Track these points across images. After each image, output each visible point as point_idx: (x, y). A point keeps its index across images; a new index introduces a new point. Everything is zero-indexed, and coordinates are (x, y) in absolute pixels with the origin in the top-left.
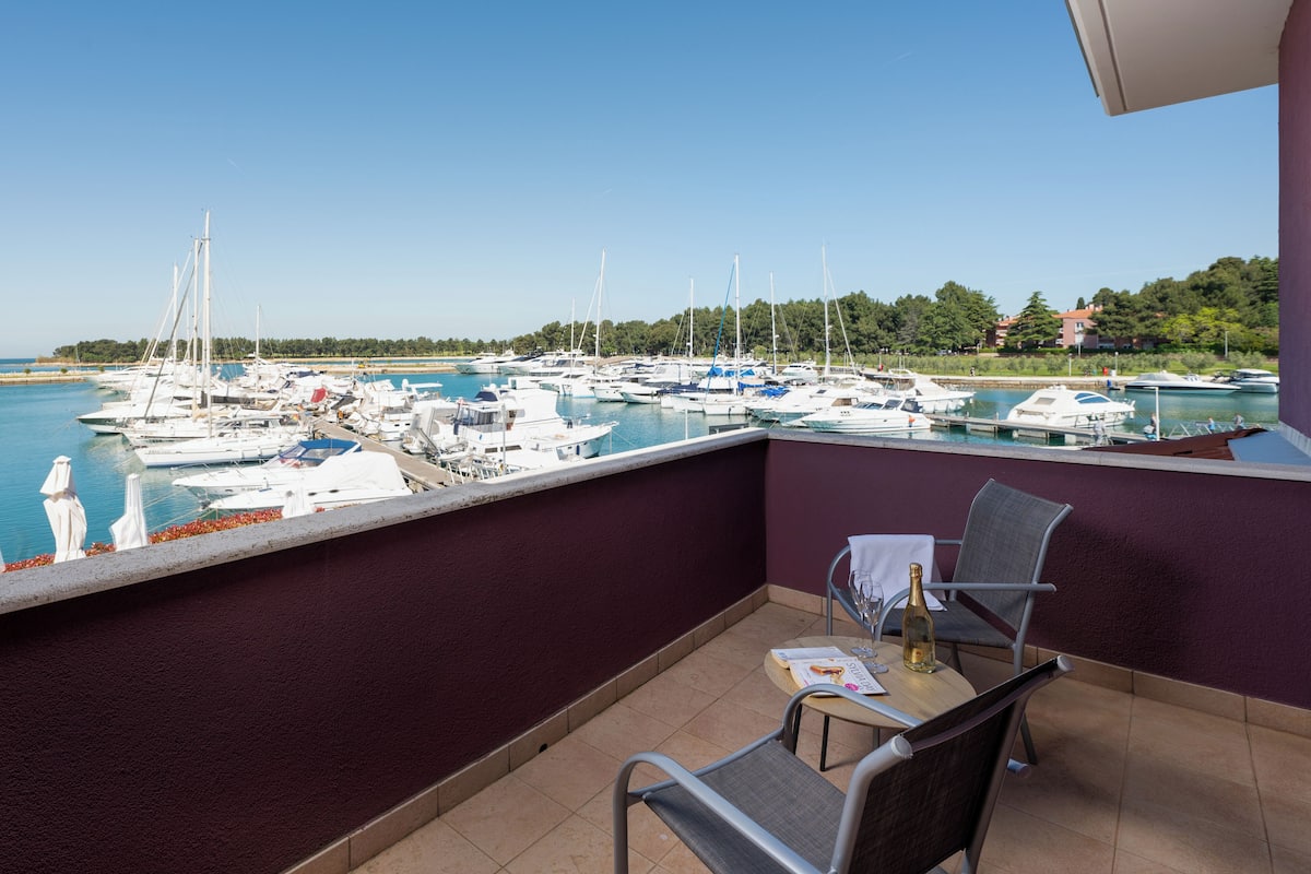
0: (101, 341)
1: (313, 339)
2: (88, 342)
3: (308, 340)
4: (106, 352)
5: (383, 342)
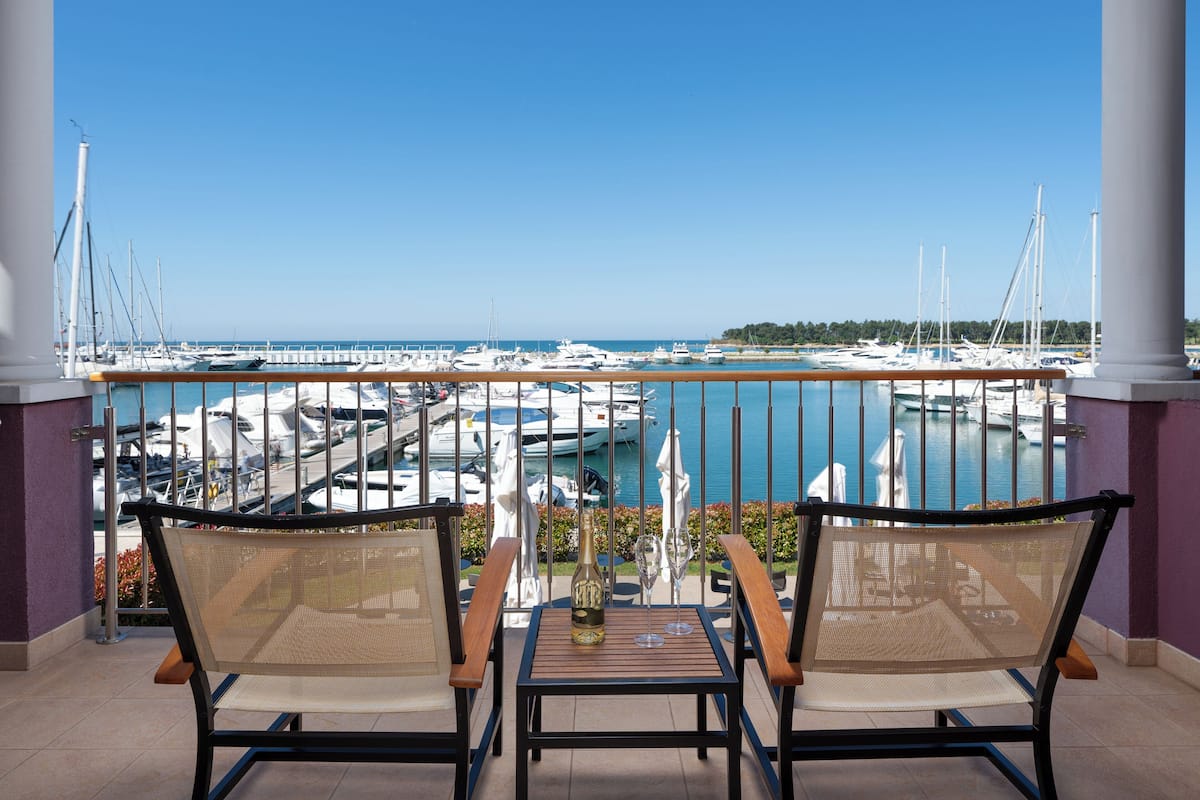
0: (764, 324)
1: (979, 321)
2: (752, 325)
3: (974, 323)
4: (768, 335)
5: (1075, 325)
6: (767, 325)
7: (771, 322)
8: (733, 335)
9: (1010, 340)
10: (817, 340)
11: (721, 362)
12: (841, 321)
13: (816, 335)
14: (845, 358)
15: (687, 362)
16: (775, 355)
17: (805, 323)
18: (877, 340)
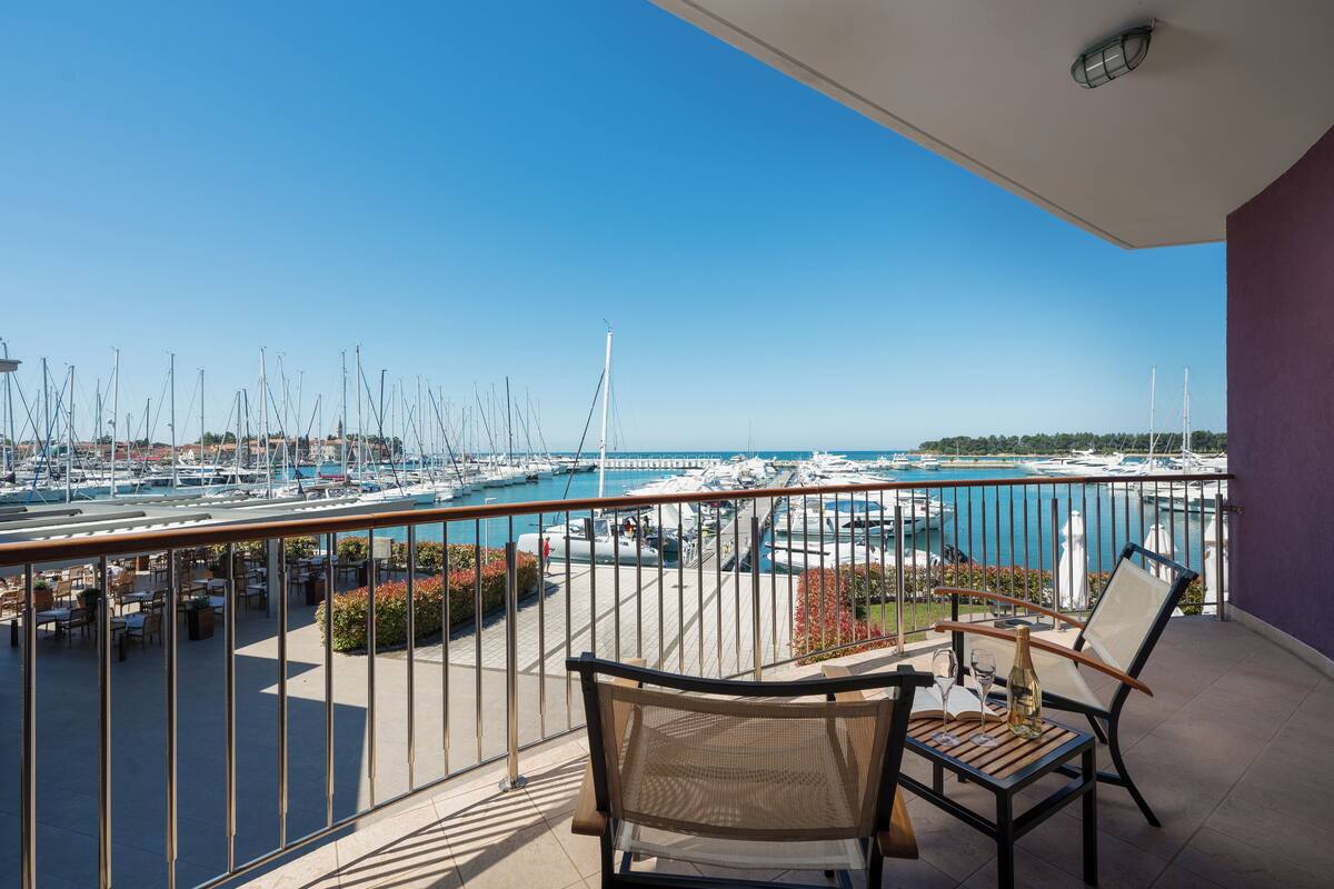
6: (962, 438)
7: (965, 435)
8: (928, 446)
9: (1213, 450)
10: (1010, 451)
11: (937, 469)
12: (1032, 434)
13: (1008, 447)
14: (1061, 466)
15: (907, 469)
16: (983, 463)
17: (998, 436)
18: (1091, 451)
